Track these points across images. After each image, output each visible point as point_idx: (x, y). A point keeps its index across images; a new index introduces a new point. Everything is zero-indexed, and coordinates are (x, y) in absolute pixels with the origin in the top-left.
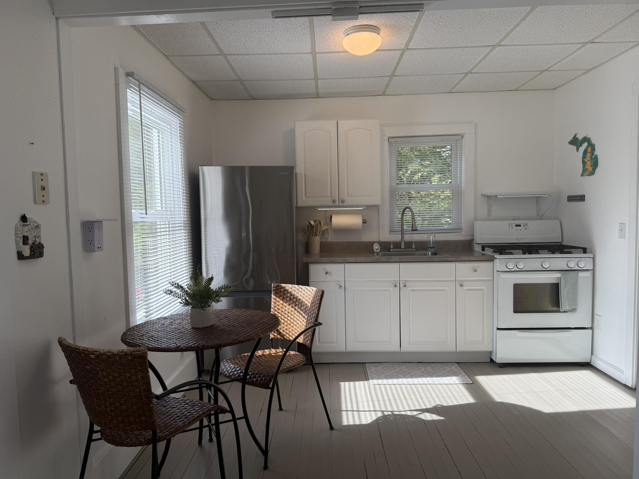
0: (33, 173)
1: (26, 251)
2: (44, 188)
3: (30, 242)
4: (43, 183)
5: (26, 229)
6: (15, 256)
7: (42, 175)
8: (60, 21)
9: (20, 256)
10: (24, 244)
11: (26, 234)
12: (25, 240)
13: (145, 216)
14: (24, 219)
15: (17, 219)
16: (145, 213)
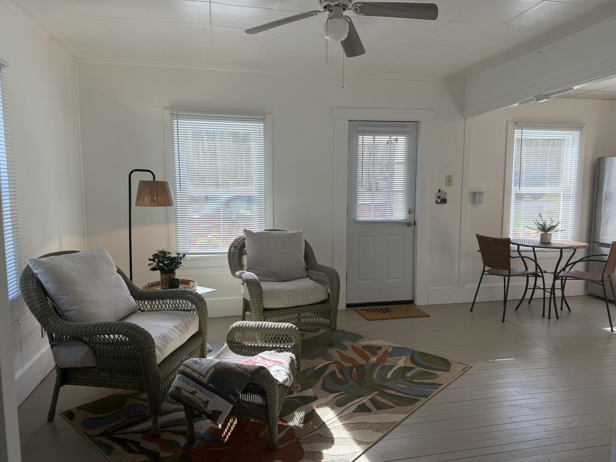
0: (446, 176)
1: (439, 201)
2: (449, 181)
3: (441, 198)
4: (449, 179)
5: (440, 194)
6: (435, 202)
7: (449, 176)
8: (466, 119)
9: (437, 202)
10: (438, 198)
11: (439, 195)
12: (439, 197)
13: (519, 190)
14: (440, 191)
15: (437, 191)
16: (519, 189)
